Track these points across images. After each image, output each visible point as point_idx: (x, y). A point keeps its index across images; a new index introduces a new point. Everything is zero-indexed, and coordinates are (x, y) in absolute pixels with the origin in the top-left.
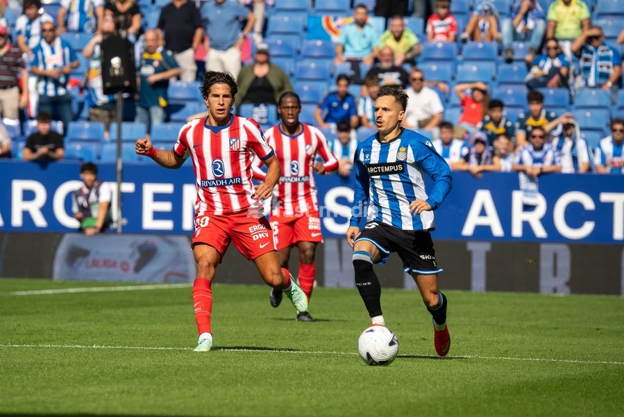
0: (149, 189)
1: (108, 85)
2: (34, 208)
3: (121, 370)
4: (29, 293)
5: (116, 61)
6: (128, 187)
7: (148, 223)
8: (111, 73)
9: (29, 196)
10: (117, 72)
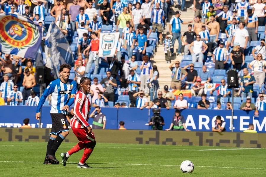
0: (242, 118)
1: (229, 85)
2: (206, 124)
3: (232, 175)
4: (204, 150)
5: (232, 78)
6: (235, 117)
7: (242, 128)
8: (231, 82)
9: (204, 120)
10: (232, 81)
